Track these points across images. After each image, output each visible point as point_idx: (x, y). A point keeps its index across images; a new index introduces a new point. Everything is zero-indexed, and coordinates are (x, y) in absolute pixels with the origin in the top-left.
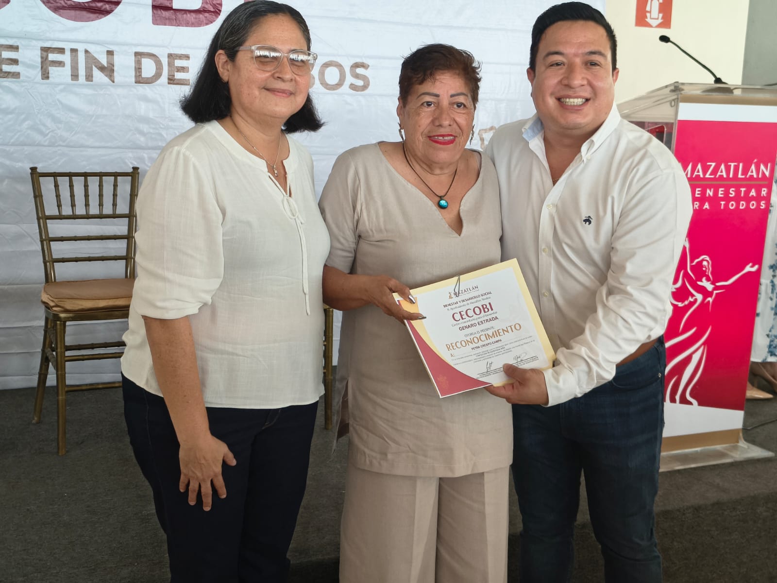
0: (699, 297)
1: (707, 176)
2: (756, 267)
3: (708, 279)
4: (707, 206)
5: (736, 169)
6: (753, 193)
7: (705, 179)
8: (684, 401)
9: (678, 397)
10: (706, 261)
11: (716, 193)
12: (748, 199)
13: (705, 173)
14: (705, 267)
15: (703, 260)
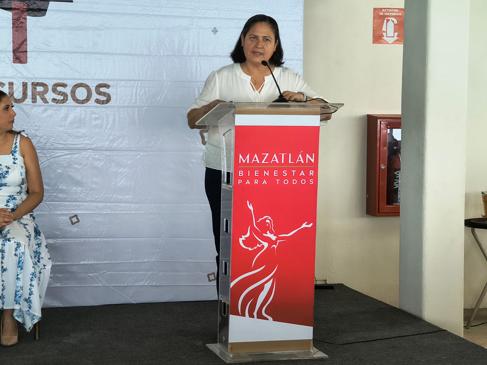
0: (266, 245)
1: (263, 162)
2: (311, 224)
3: (271, 232)
4: (265, 182)
5: (286, 158)
6: (302, 173)
7: (261, 164)
8: (260, 316)
9: (255, 314)
10: (268, 220)
11: (271, 173)
12: (299, 178)
13: (261, 160)
14: (268, 224)
15: (266, 219)
